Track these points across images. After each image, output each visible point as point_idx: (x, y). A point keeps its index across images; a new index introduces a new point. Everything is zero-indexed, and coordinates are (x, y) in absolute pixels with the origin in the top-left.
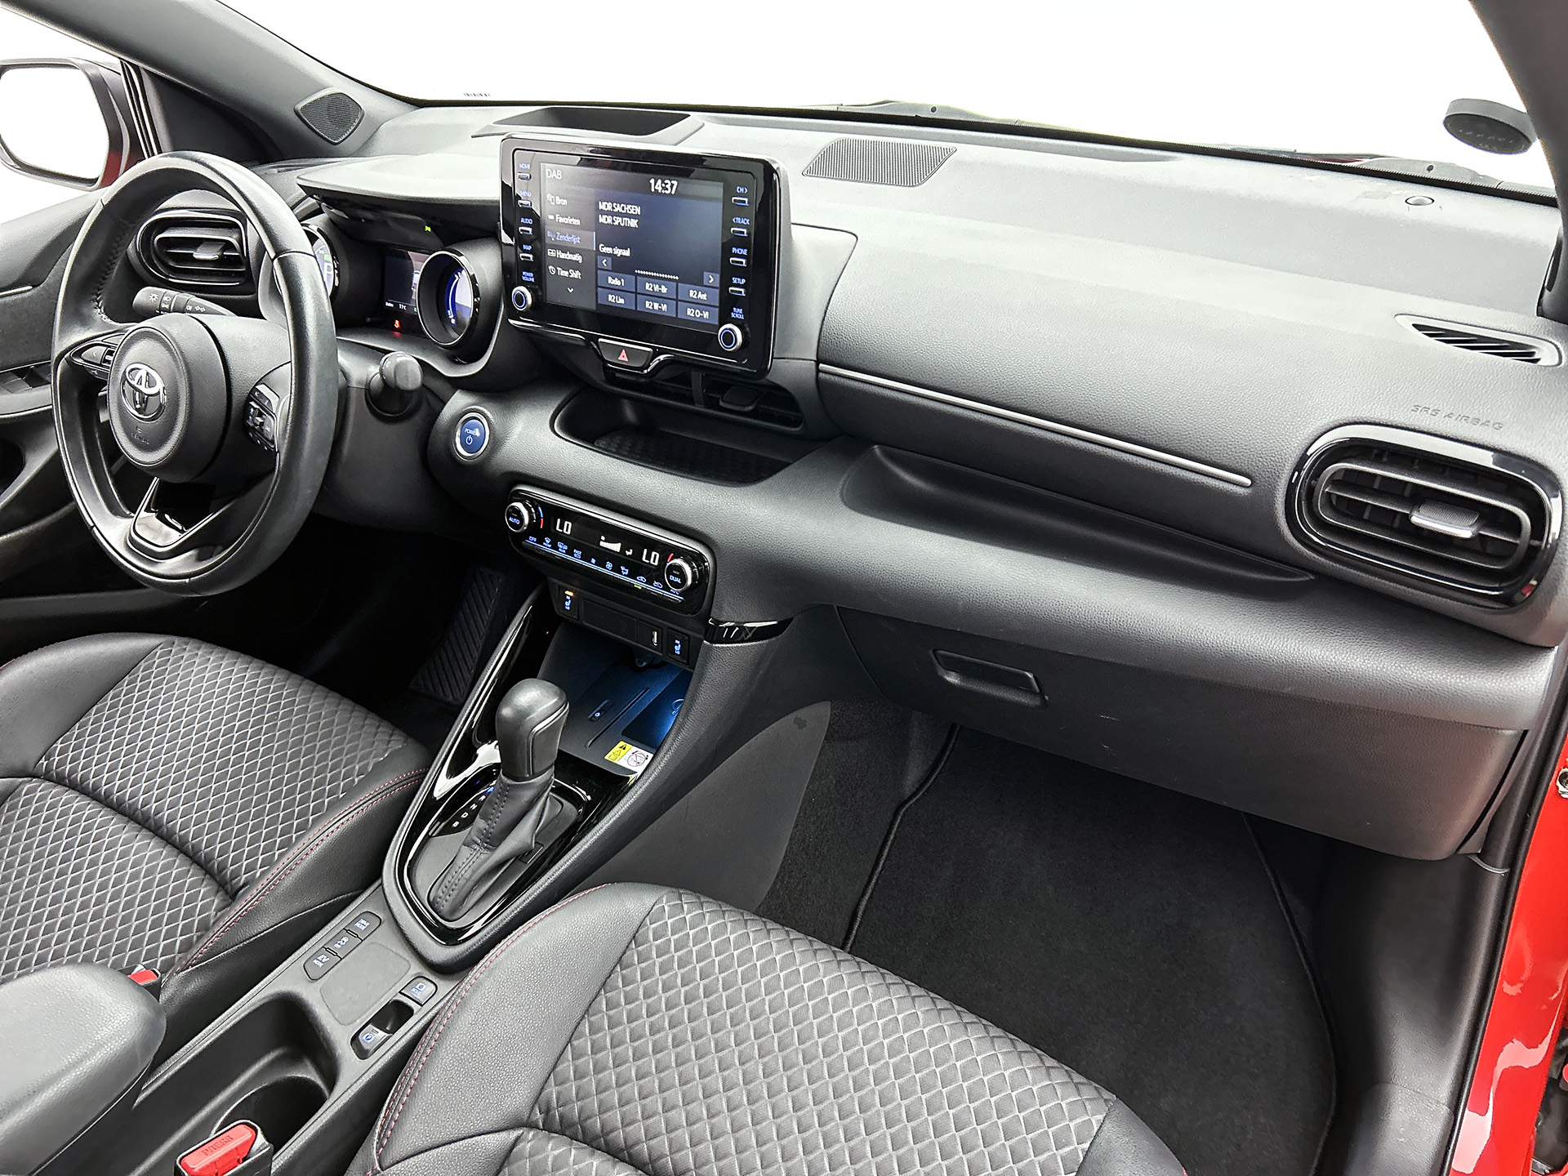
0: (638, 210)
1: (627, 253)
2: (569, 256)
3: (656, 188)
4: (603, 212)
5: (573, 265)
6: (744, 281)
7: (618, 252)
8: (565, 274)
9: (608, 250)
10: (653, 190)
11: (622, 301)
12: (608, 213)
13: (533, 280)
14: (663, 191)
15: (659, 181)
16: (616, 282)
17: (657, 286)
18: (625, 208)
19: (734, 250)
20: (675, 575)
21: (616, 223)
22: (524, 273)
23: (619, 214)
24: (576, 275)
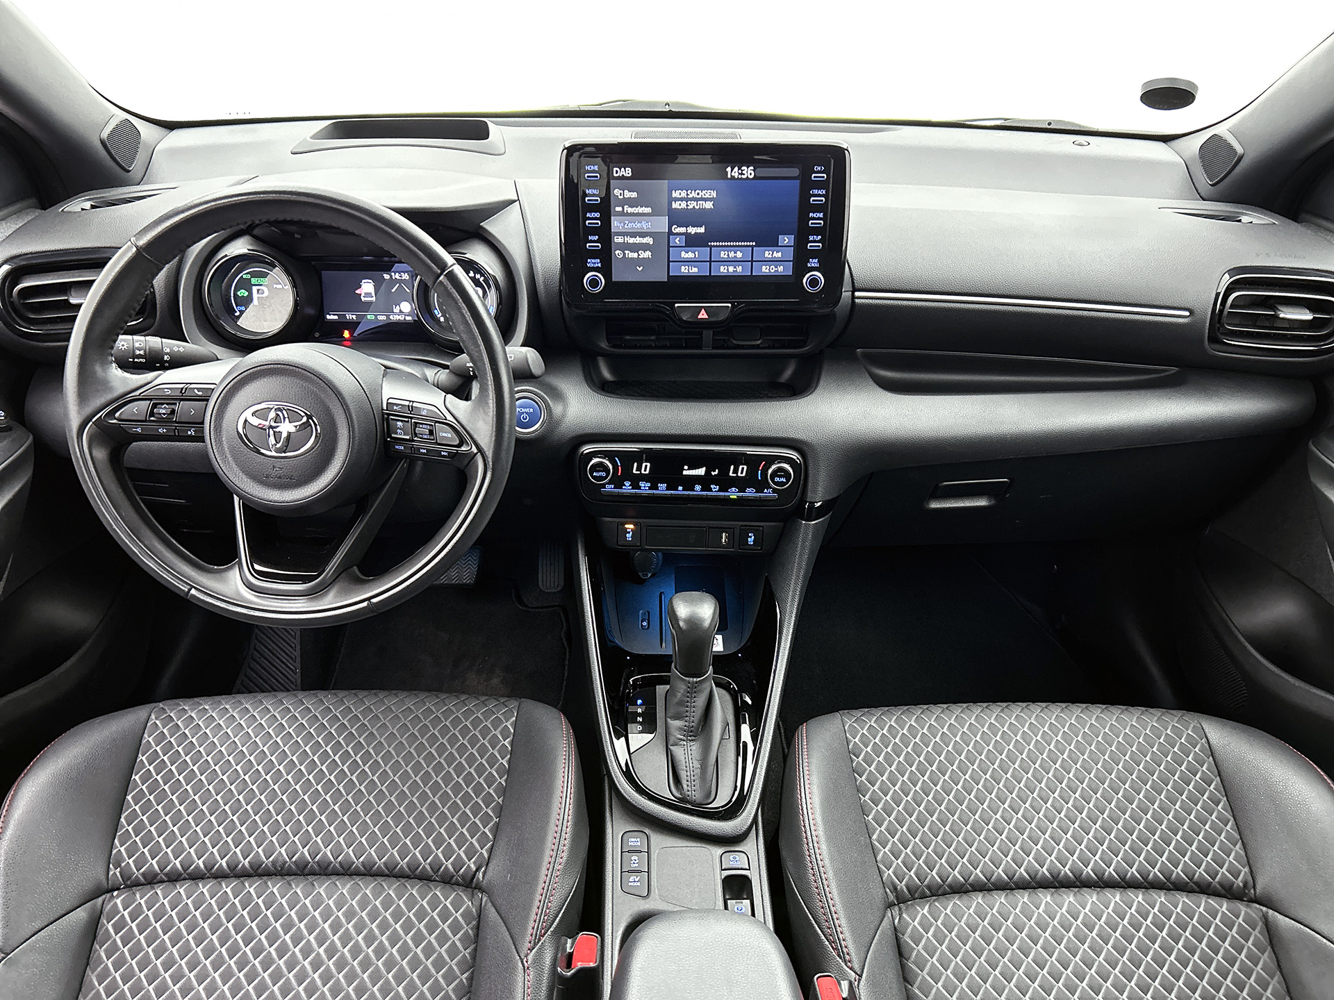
0: (714, 194)
1: (702, 230)
2: (638, 240)
3: (733, 174)
4: (676, 200)
5: (645, 247)
6: (820, 237)
7: (692, 230)
8: (635, 255)
9: (682, 230)
10: (729, 176)
11: (695, 270)
12: (682, 199)
13: (599, 265)
14: (740, 176)
15: (736, 169)
16: (691, 255)
17: (733, 252)
18: (700, 194)
19: (811, 215)
20: (780, 476)
21: (691, 207)
22: (589, 260)
23: (694, 199)
24: (647, 254)
